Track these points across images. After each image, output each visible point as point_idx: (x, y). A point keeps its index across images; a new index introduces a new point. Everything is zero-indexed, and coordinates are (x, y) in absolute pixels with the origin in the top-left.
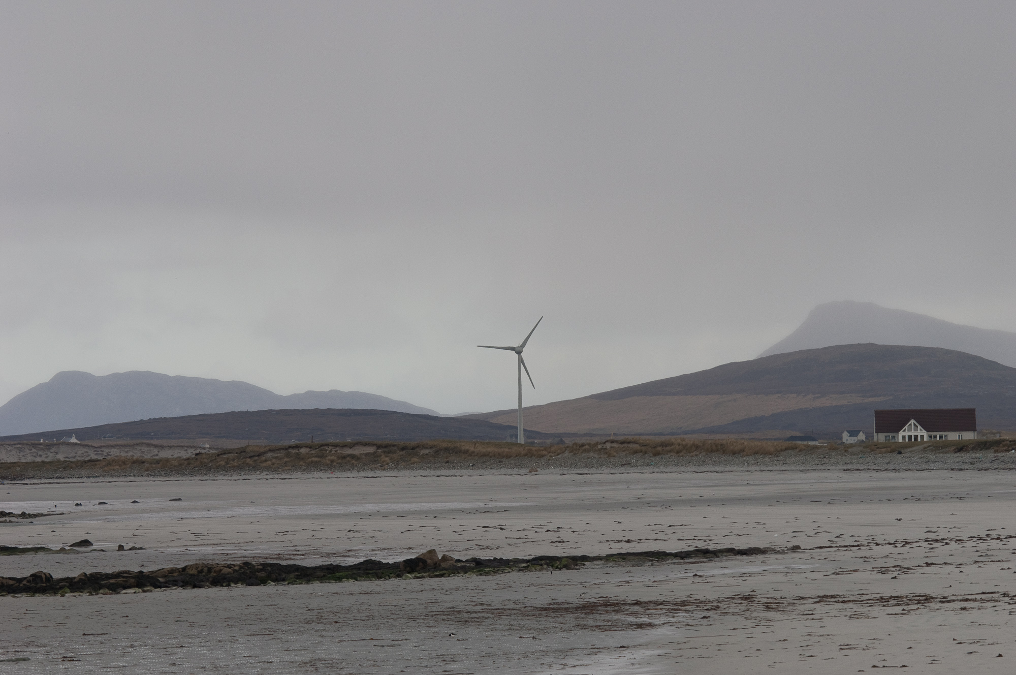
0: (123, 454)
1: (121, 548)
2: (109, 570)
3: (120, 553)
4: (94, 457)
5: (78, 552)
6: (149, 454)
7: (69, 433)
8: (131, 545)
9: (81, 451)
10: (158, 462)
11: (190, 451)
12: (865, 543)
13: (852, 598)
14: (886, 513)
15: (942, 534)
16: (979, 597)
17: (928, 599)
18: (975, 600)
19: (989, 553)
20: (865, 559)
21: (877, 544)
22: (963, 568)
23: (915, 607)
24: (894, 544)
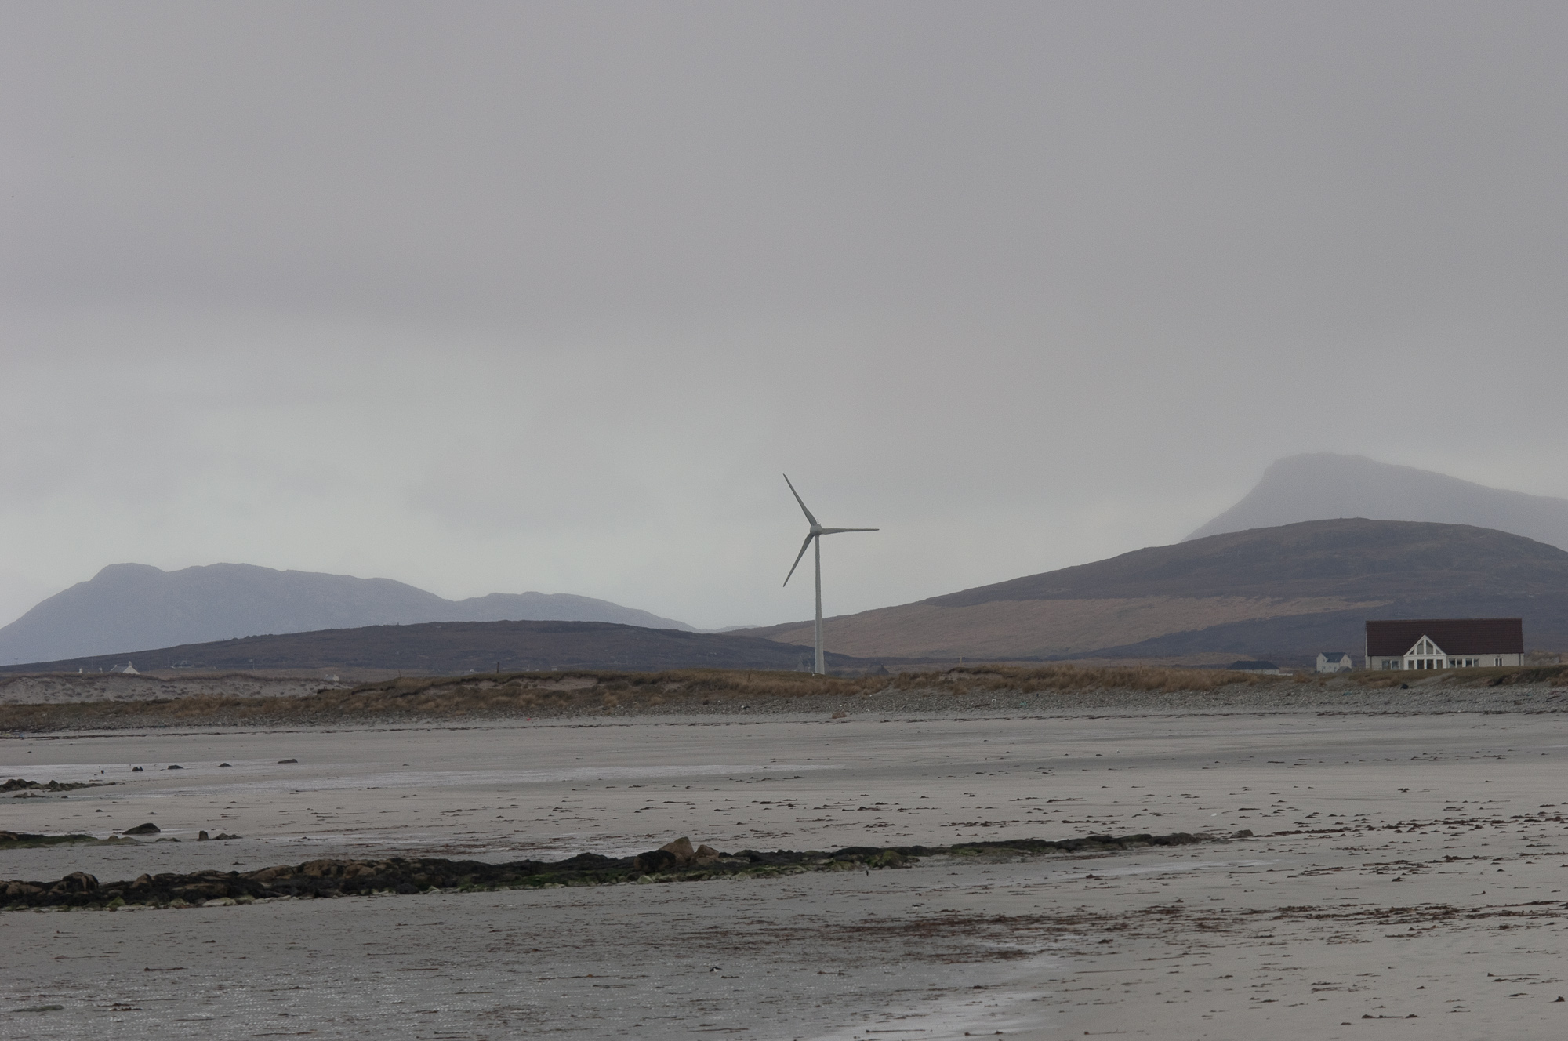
0: (207, 692)
1: (203, 836)
2: (185, 870)
3: (202, 843)
4: (161, 696)
5: (137, 843)
6: (245, 691)
7: (122, 659)
8: (218, 832)
9: (141, 686)
10: (260, 703)
11: (309, 686)
12: (1353, 826)
13: (1332, 912)
14: (1384, 779)
15: (1471, 812)
16: (1527, 909)
17: (1449, 912)
18: (1521, 914)
19: (1544, 841)
20: (1352, 850)
21: (1371, 828)
22: (1502, 865)
23: (1429, 925)
24: (1397, 828)
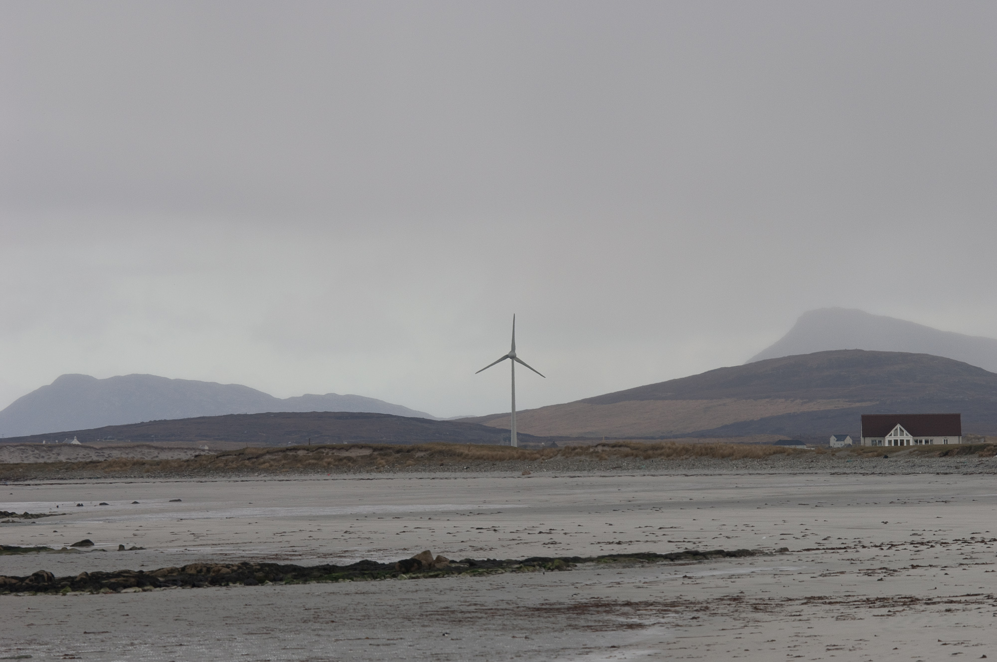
0: (124, 456)
1: (122, 548)
2: (109, 570)
3: (121, 552)
4: (95, 458)
5: (80, 552)
6: (149, 456)
7: (71, 435)
8: (131, 545)
9: (83, 452)
10: (158, 463)
11: (189, 452)
12: (852, 545)
13: (839, 600)
14: (872, 516)
15: (928, 537)
16: (963, 599)
17: (913, 600)
18: (960, 602)
19: (974, 556)
20: (852, 561)
21: (864, 547)
22: (948, 571)
23: (900, 608)
24: (880, 547)
